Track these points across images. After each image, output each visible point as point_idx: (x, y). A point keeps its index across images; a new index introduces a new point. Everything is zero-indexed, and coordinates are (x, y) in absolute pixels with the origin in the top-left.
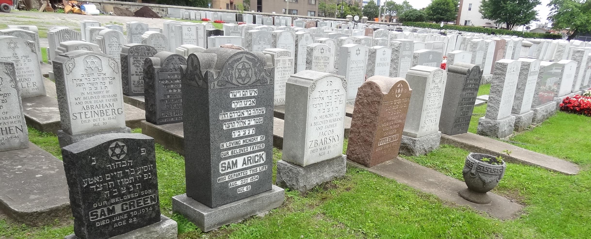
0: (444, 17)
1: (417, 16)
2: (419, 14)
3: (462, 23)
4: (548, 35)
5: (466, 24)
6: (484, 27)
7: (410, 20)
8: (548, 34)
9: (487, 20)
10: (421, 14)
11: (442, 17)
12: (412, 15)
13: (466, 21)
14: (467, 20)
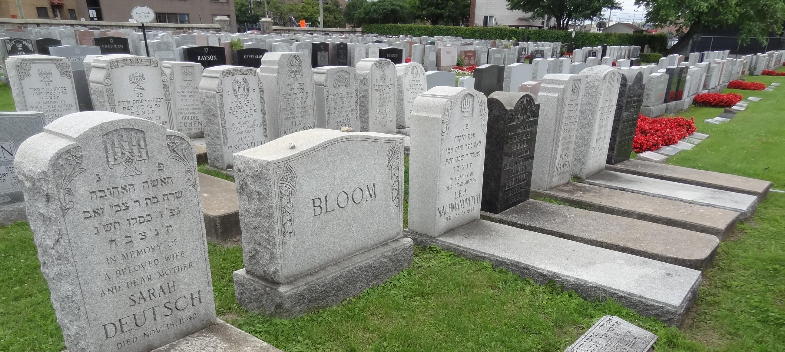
0: (442, 11)
1: (385, 13)
2: (390, 7)
3: (479, 21)
4: (639, 37)
5: (485, 23)
6: (517, 27)
7: (373, 21)
8: (638, 34)
9: (519, 14)
10: (394, 7)
11: (438, 11)
12: (375, 11)
13: (486, 18)
14: (488, 15)
